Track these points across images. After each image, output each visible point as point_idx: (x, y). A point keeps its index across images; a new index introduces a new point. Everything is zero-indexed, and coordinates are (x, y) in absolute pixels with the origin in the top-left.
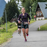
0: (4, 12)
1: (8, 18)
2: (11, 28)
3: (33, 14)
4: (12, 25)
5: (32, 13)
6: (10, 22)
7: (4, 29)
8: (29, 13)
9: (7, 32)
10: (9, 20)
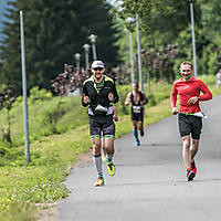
0: (12, 22)
1: (37, 64)
2: (55, 132)
3: (208, 43)
4: (63, 113)
5: (200, 32)
6: (49, 94)
7: (8, 137)
8: (182, 34)
9: (30, 161)
10: (41, 80)
